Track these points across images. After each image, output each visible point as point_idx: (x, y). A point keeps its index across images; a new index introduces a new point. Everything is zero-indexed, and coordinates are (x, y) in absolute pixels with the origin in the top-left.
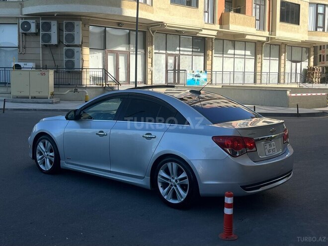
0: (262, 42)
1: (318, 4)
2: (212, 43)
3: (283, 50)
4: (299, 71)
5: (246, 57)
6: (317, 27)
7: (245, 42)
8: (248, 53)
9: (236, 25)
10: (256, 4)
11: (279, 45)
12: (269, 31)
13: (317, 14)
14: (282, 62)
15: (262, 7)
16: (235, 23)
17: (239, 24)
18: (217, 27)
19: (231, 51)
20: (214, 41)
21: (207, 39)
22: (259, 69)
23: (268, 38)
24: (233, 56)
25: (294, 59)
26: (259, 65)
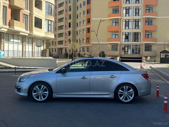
0: (25, 36)
1: (49, 20)
2: (4, 35)
3: (34, 41)
4: (40, 51)
5: (19, 43)
6: (48, 31)
7: (18, 36)
8: (19, 41)
9: (17, 27)
10: (24, 17)
11: (32, 38)
12: (29, 31)
13: (49, 25)
14: (34, 46)
15: (26, 19)
16: (16, 26)
17: (18, 26)
18: (7, 27)
19: (12, 40)
20: (5, 34)
21: (1, 33)
22: (24, 50)
23: (29, 34)
24: (13, 43)
25: (38, 45)
26: (24, 47)
